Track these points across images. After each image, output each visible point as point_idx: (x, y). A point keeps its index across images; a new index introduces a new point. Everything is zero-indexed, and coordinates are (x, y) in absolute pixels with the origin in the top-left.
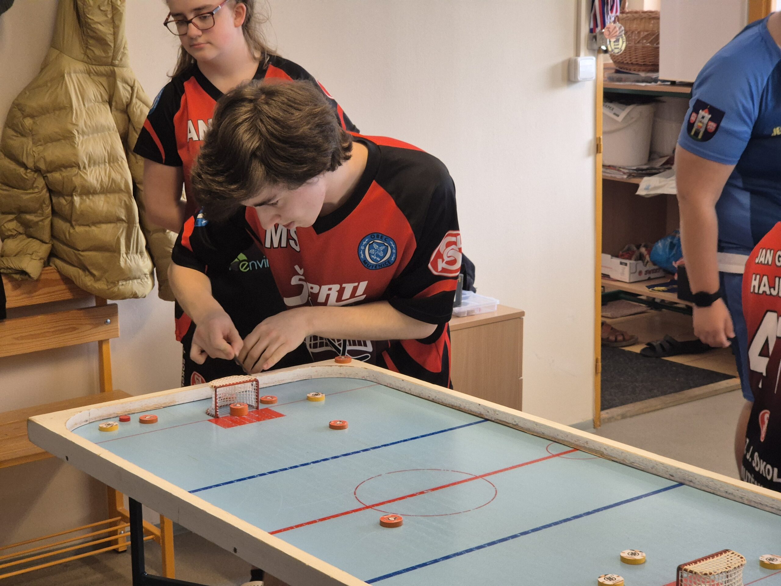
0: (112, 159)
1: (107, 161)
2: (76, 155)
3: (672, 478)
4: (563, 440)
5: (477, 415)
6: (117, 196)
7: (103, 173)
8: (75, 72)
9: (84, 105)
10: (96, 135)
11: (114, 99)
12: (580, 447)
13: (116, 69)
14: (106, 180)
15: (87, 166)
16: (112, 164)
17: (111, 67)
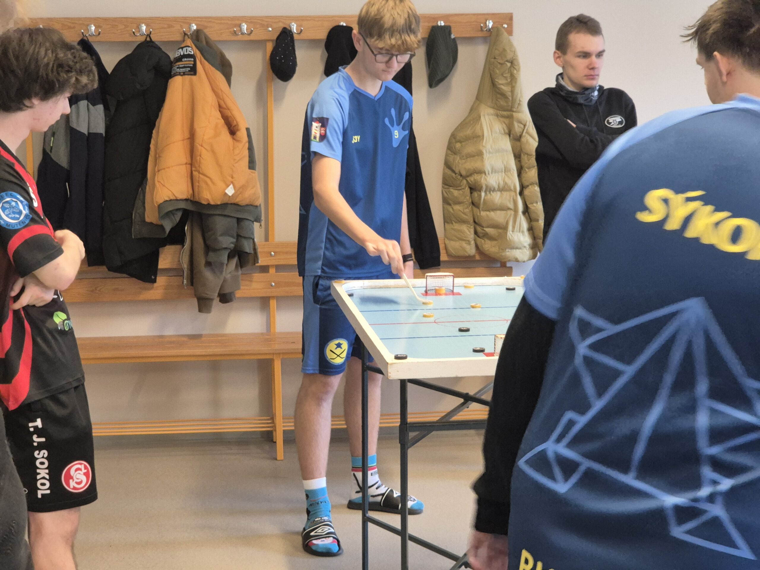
0: (507, 170)
1: (503, 171)
2: (483, 166)
6: (508, 193)
7: (500, 179)
8: (488, 115)
9: (492, 135)
10: (498, 154)
11: (512, 133)
13: (514, 114)
14: (502, 183)
15: (490, 173)
16: (506, 173)
17: (511, 113)
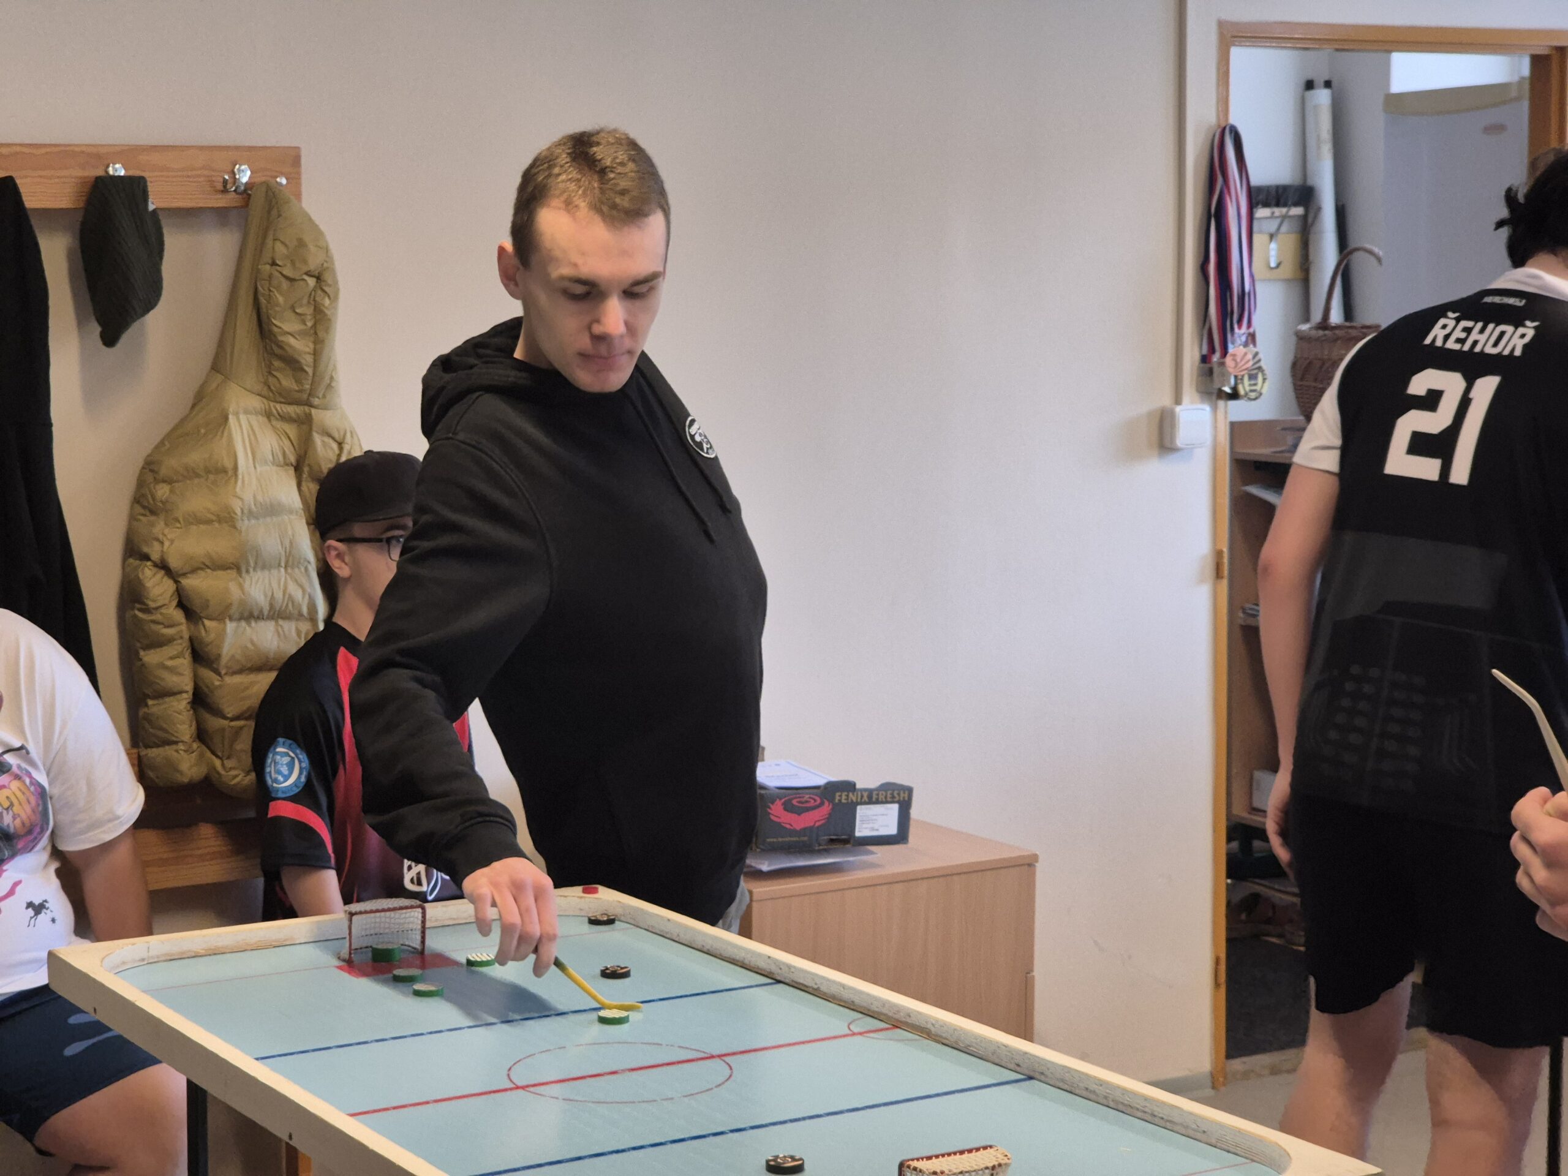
0: (291, 562)
1: (282, 564)
3: (1018, 1069)
4: (878, 1013)
5: (766, 973)
7: (274, 585)
9: (255, 467)
10: (270, 519)
11: (305, 462)
12: (901, 1022)
13: (313, 411)
14: (278, 596)
15: (251, 570)
16: (290, 571)
17: (306, 408)
